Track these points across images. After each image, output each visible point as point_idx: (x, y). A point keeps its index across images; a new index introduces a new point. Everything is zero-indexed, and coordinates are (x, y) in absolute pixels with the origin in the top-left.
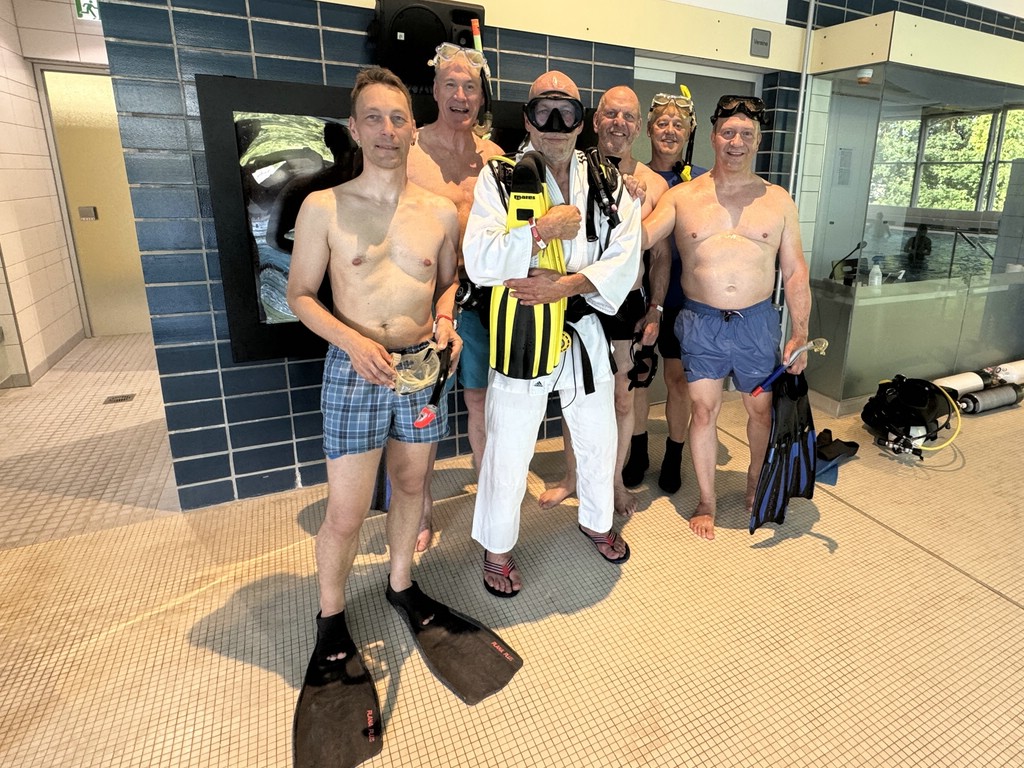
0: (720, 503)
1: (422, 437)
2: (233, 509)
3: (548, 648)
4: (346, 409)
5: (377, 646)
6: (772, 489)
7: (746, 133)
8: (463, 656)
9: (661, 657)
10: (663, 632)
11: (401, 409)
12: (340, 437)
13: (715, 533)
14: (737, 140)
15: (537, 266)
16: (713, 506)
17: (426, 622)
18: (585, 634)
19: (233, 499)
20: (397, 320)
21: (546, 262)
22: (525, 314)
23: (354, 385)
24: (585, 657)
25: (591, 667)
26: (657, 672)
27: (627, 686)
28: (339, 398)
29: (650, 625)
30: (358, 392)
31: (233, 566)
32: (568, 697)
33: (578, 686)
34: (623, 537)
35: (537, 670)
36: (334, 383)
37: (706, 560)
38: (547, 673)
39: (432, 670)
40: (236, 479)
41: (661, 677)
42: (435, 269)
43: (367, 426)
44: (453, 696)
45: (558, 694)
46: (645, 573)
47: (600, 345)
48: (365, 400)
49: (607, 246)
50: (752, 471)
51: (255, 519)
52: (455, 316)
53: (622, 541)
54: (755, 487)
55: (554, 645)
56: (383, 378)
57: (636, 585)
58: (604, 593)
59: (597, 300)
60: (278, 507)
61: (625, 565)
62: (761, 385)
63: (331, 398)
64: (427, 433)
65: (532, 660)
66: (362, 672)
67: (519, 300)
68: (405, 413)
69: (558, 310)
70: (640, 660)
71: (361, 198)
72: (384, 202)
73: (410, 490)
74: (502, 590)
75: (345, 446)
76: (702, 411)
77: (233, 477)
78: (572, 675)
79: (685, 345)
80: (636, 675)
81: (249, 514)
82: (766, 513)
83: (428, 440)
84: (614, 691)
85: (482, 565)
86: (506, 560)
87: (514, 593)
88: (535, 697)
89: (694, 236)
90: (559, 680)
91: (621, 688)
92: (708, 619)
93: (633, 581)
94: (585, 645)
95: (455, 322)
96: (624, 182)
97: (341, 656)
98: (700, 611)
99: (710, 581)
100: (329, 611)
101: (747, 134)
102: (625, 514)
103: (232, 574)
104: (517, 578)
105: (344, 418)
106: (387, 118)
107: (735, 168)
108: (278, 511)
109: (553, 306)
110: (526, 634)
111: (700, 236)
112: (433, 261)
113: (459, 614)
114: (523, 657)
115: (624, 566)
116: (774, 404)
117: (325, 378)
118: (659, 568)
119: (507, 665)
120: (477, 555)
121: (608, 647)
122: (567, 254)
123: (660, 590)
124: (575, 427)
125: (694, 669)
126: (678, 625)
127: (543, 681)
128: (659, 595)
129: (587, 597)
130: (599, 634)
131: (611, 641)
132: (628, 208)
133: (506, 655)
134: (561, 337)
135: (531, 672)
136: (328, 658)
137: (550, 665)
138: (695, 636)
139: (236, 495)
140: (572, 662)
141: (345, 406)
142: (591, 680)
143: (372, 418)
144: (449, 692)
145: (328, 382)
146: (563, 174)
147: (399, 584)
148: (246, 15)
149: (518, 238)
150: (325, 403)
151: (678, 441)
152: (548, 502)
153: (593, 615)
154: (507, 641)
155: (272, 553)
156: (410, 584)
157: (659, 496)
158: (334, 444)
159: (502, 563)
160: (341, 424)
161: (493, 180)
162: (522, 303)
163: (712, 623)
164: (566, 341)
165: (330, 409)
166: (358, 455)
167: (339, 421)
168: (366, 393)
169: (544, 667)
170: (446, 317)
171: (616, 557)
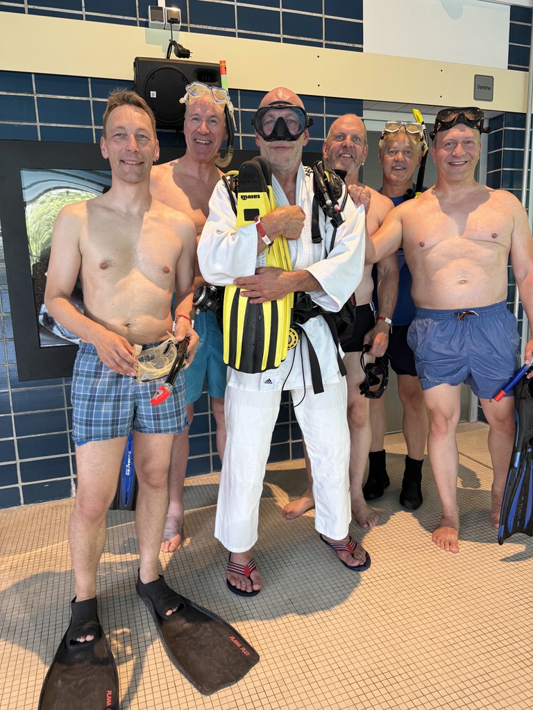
0: (464, 519)
1: (162, 428)
2: (19, 513)
3: (285, 646)
4: (92, 399)
5: (123, 633)
6: (520, 497)
7: (467, 142)
8: (202, 647)
9: (403, 664)
10: (405, 638)
11: (143, 400)
12: (86, 425)
13: (460, 546)
14: (459, 150)
15: (265, 265)
16: (456, 519)
17: (169, 613)
18: (322, 635)
19: (20, 504)
20: (138, 320)
21: (272, 260)
22: (254, 312)
23: (100, 378)
24: (322, 658)
25: (328, 668)
26: (398, 678)
27: (366, 690)
28: (86, 389)
29: (391, 631)
30: (103, 383)
31: (11, 557)
32: (304, 696)
33: (315, 686)
34: (364, 547)
35: (274, 666)
36: (82, 376)
37: (451, 572)
38: (283, 670)
39: (171, 659)
40: (23, 486)
41: (403, 684)
42: (173, 277)
43: (110, 415)
44: (188, 685)
45: (293, 692)
46: (386, 581)
47: (327, 348)
48: (109, 391)
49: (332, 247)
50: (496, 488)
51: (35, 520)
52: (193, 316)
53: (362, 549)
54: (500, 503)
55: (292, 644)
56: (125, 366)
57: (377, 591)
58: (343, 598)
59: (323, 299)
60: (55, 511)
61: (366, 572)
62: (503, 388)
63: (79, 389)
64: (166, 424)
65: (269, 656)
66: (106, 655)
67: (250, 298)
68: (146, 404)
69: (285, 307)
70: (380, 665)
71: (109, 210)
72: (129, 214)
73: (154, 482)
74: (243, 589)
75: (91, 433)
76: (439, 419)
77: (20, 485)
78: (308, 674)
79: (420, 352)
80: (375, 680)
81: (31, 517)
82: (515, 523)
83: (167, 431)
84: (352, 694)
85: (226, 565)
86: (248, 561)
87: (255, 593)
88: (269, 693)
89: (422, 245)
90: (295, 679)
91: (359, 692)
92: (454, 629)
93: (373, 588)
94: (322, 646)
95: (193, 322)
96: (348, 192)
97: (89, 638)
98: (445, 620)
99: (456, 592)
100: (82, 596)
101: (469, 142)
102: (366, 526)
103: (9, 563)
104: (258, 578)
105: (90, 407)
106: (132, 136)
107: (459, 177)
108: (54, 514)
109: (280, 304)
110: (265, 631)
111: (427, 245)
112: (171, 269)
113: (201, 608)
114: (260, 653)
115: (364, 574)
116: (517, 408)
117: (75, 372)
118: (401, 577)
119: (244, 659)
120: (222, 557)
121: (347, 650)
122: (293, 255)
123: (402, 598)
124: (308, 429)
125: (439, 679)
126: (422, 633)
127: (278, 677)
128: (401, 603)
129: (326, 601)
130: (337, 636)
131: (350, 644)
132: (352, 213)
133: (243, 649)
134: (287, 333)
135: (267, 668)
136: (78, 640)
137: (287, 662)
138: (440, 645)
139: (22, 501)
140: (309, 662)
141: (91, 396)
142: (328, 681)
143: (116, 408)
144: (185, 680)
145: (77, 375)
146: (290, 184)
147: (146, 578)
148: (33, 93)
149: (245, 234)
150: (74, 394)
151: (417, 459)
152: (291, 513)
153: (332, 617)
154: (245, 637)
155: (44, 549)
156: (156, 578)
157: (399, 511)
158: (81, 432)
159: (243, 562)
160: (87, 413)
161: (225, 190)
162: (251, 302)
163: (458, 633)
164: (293, 337)
165: (78, 399)
166: (102, 442)
167: (85, 410)
168: (110, 384)
169: (280, 665)
170: (185, 317)
171: (356, 564)
